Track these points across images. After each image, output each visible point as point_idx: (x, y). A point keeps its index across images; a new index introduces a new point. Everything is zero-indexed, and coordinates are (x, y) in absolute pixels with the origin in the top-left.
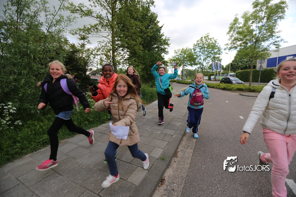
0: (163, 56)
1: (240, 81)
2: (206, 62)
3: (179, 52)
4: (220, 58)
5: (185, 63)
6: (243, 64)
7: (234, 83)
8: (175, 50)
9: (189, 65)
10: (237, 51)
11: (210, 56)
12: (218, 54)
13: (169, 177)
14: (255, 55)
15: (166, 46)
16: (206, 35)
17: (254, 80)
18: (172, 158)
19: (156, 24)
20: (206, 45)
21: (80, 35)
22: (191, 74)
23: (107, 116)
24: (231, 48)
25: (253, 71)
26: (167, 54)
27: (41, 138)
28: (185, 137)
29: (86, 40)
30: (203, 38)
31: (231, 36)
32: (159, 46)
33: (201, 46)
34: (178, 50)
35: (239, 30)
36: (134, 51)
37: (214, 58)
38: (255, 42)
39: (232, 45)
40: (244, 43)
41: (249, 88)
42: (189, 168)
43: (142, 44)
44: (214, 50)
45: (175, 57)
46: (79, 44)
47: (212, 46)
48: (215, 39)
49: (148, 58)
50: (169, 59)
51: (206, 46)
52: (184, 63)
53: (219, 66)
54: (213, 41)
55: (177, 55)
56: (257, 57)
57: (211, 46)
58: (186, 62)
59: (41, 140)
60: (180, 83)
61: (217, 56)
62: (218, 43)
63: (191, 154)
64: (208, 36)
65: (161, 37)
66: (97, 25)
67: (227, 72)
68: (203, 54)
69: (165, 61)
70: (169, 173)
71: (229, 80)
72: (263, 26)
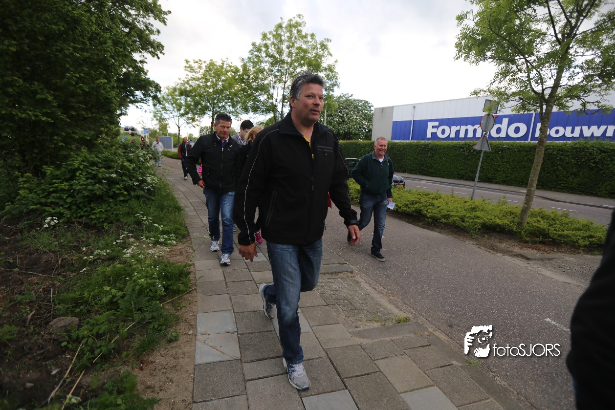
3: (200, 67)
8: (187, 62)
16: (293, 19)
30: (284, 30)
33: (272, 56)
34: (197, 62)
45: (187, 83)
50: (167, 91)
55: (194, 79)
62: (331, 55)
64: (297, 25)
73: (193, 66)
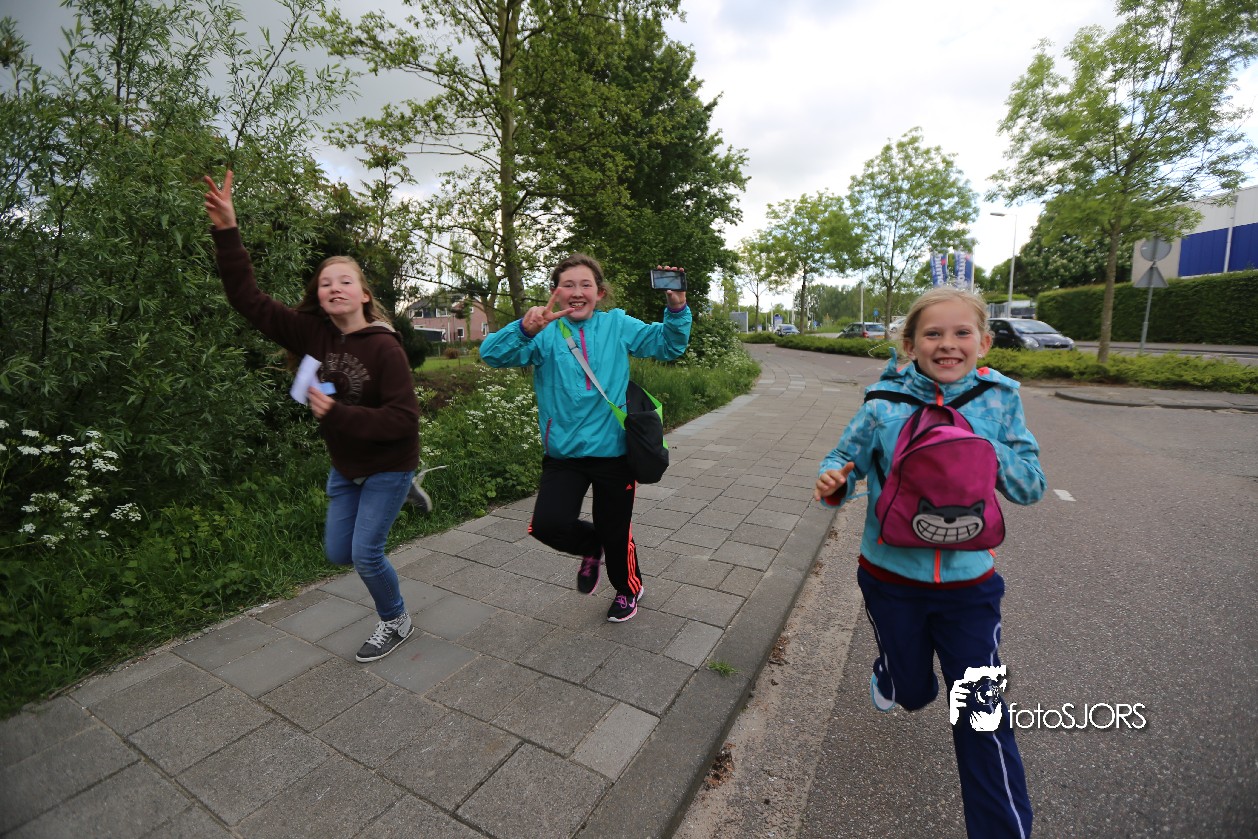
0: (719, 231)
1: (1058, 337)
2: (906, 255)
3: (786, 211)
4: (968, 237)
5: (814, 261)
6: (1070, 261)
7: (1031, 346)
8: (770, 206)
9: (830, 267)
10: (1044, 205)
11: (925, 229)
12: (957, 219)
13: (746, 747)
14: (1126, 221)
15: (731, 189)
16: (905, 135)
17: (1120, 333)
18: (759, 668)
19: (686, 94)
20: (906, 182)
21: (370, 148)
22: (836, 304)
23: (482, 485)
24: (1016, 193)
25: (1119, 291)
26: (735, 223)
27: (217, 578)
28: (814, 580)
29: (393, 169)
30: (894, 152)
31: (1019, 140)
32: (699, 189)
33: (881, 186)
34: (783, 204)
35: (1054, 109)
36: (593, 212)
37: (942, 234)
38: (1129, 165)
39: (1022, 176)
40: (1075, 167)
41: (1100, 367)
42: (834, 712)
43: (627, 180)
44: (943, 201)
45: (770, 234)
46: (366, 185)
47: (934, 185)
48: (944, 152)
49: (654, 240)
50: (742, 245)
51: (906, 185)
52: (808, 258)
53: (963, 272)
54: (938, 159)
55: (778, 226)
56: (1135, 231)
57: (930, 182)
58: (817, 256)
59: (219, 586)
60: (790, 348)
61: (956, 226)
62: (960, 172)
63: (843, 652)
64: (914, 140)
65: (710, 149)
66: (439, 101)
67: (996, 297)
68: (891, 218)
69: (726, 251)
70: (749, 728)
71: (1006, 332)
72: (1162, 90)
73: (777, 210)
